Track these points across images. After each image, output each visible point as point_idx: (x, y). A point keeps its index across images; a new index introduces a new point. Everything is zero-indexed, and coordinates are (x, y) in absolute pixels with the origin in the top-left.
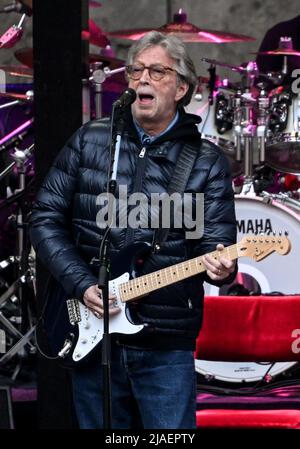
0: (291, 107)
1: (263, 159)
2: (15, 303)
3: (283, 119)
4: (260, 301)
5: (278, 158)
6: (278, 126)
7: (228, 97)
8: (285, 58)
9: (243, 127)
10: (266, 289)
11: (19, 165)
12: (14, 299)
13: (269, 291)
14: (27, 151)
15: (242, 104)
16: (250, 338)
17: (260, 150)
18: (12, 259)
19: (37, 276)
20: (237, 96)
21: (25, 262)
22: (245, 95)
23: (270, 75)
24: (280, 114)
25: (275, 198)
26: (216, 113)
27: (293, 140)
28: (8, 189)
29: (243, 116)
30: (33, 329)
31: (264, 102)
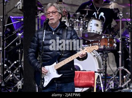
0: (89, 23)
1: (81, 36)
2: (18, 72)
3: (86, 26)
4: (80, 73)
5: (85, 36)
6: (85, 28)
7: (72, 21)
8: (87, 11)
9: (76, 28)
10: (82, 69)
11: (19, 37)
12: (18, 71)
13: (82, 70)
14: (21, 34)
15: (76, 22)
16: (78, 82)
17: (80, 34)
18: (17, 61)
19: (24, 66)
20: (75, 20)
21: (21, 62)
22: (77, 20)
23: (83, 15)
24: (86, 25)
25: (84, 46)
26: (70, 25)
27: (89, 32)
28: (17, 43)
29: (76, 26)
30: (23, 79)
31: (82, 22)
